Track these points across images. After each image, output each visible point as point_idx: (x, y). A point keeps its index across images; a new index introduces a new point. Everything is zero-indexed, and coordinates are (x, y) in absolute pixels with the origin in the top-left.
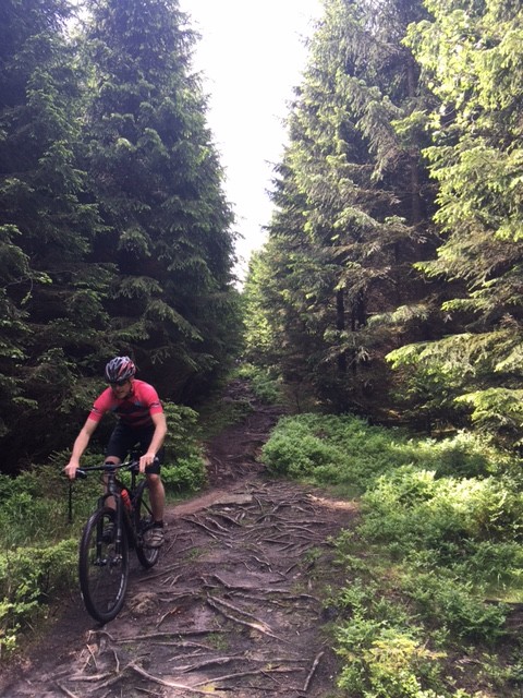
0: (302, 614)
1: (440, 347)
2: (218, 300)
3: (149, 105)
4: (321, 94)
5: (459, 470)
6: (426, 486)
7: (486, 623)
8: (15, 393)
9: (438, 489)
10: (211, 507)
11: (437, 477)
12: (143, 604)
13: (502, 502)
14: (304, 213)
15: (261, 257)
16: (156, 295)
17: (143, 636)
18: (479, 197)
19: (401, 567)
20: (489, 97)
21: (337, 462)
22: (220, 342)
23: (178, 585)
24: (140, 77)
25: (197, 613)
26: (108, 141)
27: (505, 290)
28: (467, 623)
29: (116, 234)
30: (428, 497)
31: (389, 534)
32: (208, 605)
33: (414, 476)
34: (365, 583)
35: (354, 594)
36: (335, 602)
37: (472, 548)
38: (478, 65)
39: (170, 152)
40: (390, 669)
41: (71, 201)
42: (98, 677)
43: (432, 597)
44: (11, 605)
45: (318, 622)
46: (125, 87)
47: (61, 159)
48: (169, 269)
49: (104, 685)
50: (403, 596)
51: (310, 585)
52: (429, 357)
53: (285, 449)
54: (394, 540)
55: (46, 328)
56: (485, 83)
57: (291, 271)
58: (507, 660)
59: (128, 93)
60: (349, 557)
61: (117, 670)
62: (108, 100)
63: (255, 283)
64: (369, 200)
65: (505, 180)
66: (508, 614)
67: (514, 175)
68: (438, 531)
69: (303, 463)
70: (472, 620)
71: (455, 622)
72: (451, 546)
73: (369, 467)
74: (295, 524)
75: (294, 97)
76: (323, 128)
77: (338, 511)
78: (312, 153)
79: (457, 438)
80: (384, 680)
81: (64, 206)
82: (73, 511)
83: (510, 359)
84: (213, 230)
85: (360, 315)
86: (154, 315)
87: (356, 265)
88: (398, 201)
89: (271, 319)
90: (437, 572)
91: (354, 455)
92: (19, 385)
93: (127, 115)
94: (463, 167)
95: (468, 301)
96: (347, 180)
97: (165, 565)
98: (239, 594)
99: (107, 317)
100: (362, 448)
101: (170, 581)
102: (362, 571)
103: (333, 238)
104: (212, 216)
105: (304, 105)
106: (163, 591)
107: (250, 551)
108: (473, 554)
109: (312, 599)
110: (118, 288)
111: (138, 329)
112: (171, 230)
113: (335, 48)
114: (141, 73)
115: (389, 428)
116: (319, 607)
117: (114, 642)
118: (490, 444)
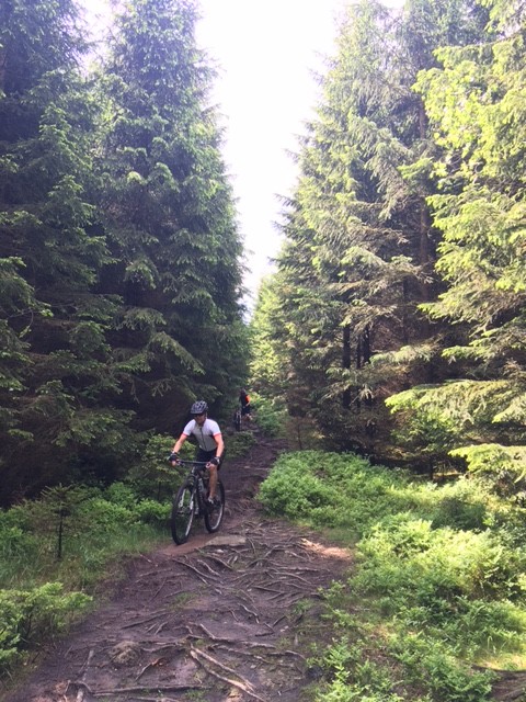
0: (286, 673)
1: (439, 394)
2: (222, 333)
3: (162, 140)
4: (333, 132)
5: (458, 520)
6: (422, 537)
7: (471, 691)
8: (12, 425)
9: (434, 540)
10: (204, 548)
11: (434, 527)
12: (124, 653)
13: (497, 558)
14: (313, 249)
15: (270, 288)
16: (159, 328)
17: (122, 689)
18: (479, 249)
19: (391, 624)
20: (492, 150)
21: (334, 504)
22: (223, 373)
23: (163, 633)
24: (155, 112)
25: (179, 666)
26: (121, 173)
27: (505, 340)
28: (452, 691)
29: (123, 265)
30: (424, 548)
31: (382, 588)
32: (191, 657)
33: (410, 525)
34: (352, 641)
35: (339, 654)
36: (320, 662)
37: (465, 606)
38: (481, 120)
39: (181, 187)
41: (79, 233)
43: (418, 661)
45: (302, 683)
46: (139, 121)
47: (71, 192)
48: (174, 301)
50: (388, 656)
51: (296, 641)
52: (428, 404)
53: (283, 488)
54: (386, 594)
55: (47, 358)
56: (489, 136)
57: (298, 304)
59: (142, 127)
60: (337, 612)
62: (122, 134)
63: (264, 312)
64: (377, 238)
65: (505, 234)
66: (495, 683)
67: (514, 229)
68: (431, 587)
69: (301, 503)
70: (457, 688)
71: (441, 689)
72: (443, 602)
73: (367, 511)
74: (287, 571)
75: (305, 133)
76: (334, 165)
77: (332, 558)
78: (323, 189)
79: (458, 483)
81: (70, 238)
82: (63, 547)
83: (509, 411)
84: (221, 263)
86: (157, 348)
87: (362, 302)
88: (405, 241)
89: (277, 349)
90: (427, 632)
91: (354, 497)
92: (16, 416)
93: (140, 149)
94: (464, 218)
95: (468, 348)
96: (355, 218)
97: (152, 610)
98: (223, 647)
99: (109, 349)
100: (361, 490)
101: (154, 629)
102: (351, 628)
103: (340, 275)
104: (219, 250)
105: (316, 142)
106: (147, 639)
107: (239, 598)
108: (466, 613)
109: (297, 656)
110: (122, 319)
111: (140, 361)
112: (178, 262)
113: (348, 89)
114: (155, 108)
115: (391, 468)
116: (303, 666)
117: (92, 694)
118: (492, 492)
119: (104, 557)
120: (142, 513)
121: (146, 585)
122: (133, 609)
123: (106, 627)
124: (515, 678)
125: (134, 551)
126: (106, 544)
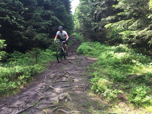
0: (85, 78)
1: (117, 24)
5: (119, 51)
6: (112, 54)
7: (122, 78)
8: (23, 36)
9: (114, 55)
11: (114, 53)
12: (52, 76)
13: (128, 57)
15: (78, 7)
17: (52, 82)
19: (105, 69)
21: (93, 51)
22: (68, 27)
25: (63, 78)
27: (132, 10)
28: (118, 78)
30: (112, 57)
31: (103, 64)
32: (66, 77)
35: (95, 73)
36: (91, 75)
37: (121, 66)
40: (101, 85)
42: (43, 89)
43: (111, 74)
44: (25, 76)
45: (88, 79)
48: (56, 8)
49: (45, 90)
50: (105, 74)
51: (86, 73)
52: (114, 26)
53: (82, 49)
58: (125, 84)
60: (95, 67)
61: (47, 87)
63: (77, 14)
66: (127, 77)
68: (114, 62)
69: (86, 51)
71: (116, 78)
72: (116, 65)
73: (100, 52)
74: (84, 63)
79: (120, 45)
80: (100, 88)
83: (132, 25)
85: (99, 20)
86: (53, 19)
87: (99, 7)
89: (80, 22)
90: (113, 70)
91: (97, 50)
92: (24, 34)
95: (123, 13)
97: (57, 70)
98: (72, 75)
99: (42, 19)
100: (99, 48)
101: (58, 73)
102: (97, 70)
103: (94, 1)
106: (56, 74)
107: (74, 67)
110: (44, 13)
111: (49, 22)
116: (88, 76)
117: (46, 83)
118: (127, 47)
119: (46, 62)
120: (53, 54)
121: (55, 66)
122: (53, 70)
123: (48, 73)
124: (131, 76)
125: (52, 61)
126: (46, 60)
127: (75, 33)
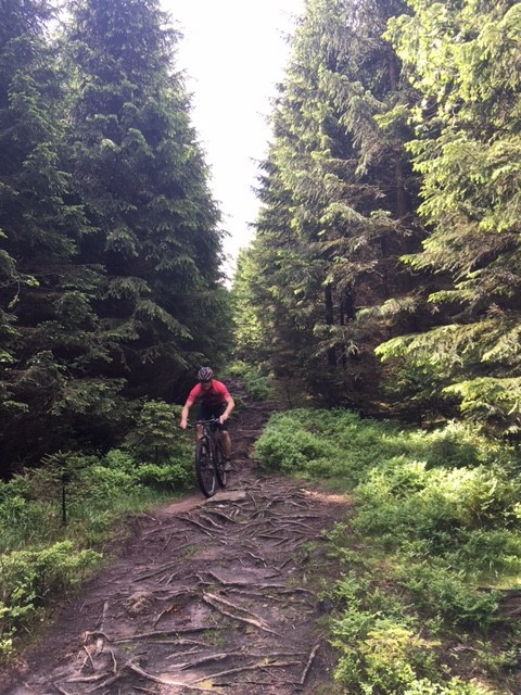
0: (298, 608)
1: (427, 338)
2: (206, 298)
3: (132, 105)
4: (304, 90)
5: (450, 460)
6: (417, 477)
7: (479, 610)
8: (6, 397)
9: (429, 480)
10: (206, 505)
11: (428, 468)
12: (139, 603)
13: (493, 490)
14: (291, 210)
15: (249, 254)
16: (144, 295)
17: (140, 635)
18: (461, 189)
19: (395, 558)
20: (469, 89)
21: (329, 456)
22: (210, 340)
23: (174, 583)
24: (123, 78)
25: (193, 610)
26: (92, 142)
27: (490, 281)
28: (461, 611)
29: (102, 236)
30: (420, 488)
31: (383, 526)
32: (204, 602)
33: (405, 467)
34: (360, 575)
35: (349, 586)
36: (330, 595)
37: (464, 536)
38: (457, 59)
39: (155, 152)
40: (385, 659)
41: (56, 203)
42: (96, 677)
43: (425, 586)
44: (6, 609)
45: (314, 616)
46: (108, 87)
47: (45, 161)
48: (157, 269)
49: (102, 685)
50: (397, 586)
51: (305, 579)
52: (417, 349)
53: (278, 444)
54: (388, 531)
55: (35, 331)
56: (466, 77)
57: (279, 267)
58: (500, 647)
59: (111, 94)
60: (342, 549)
61: (115, 670)
62: (91, 101)
63: (245, 280)
64: (354, 194)
65: (487, 172)
66: (501, 601)
67: (496, 166)
68: (430, 521)
69: (295, 458)
70: (465, 608)
71: (449, 610)
72: (443, 535)
73: (361, 460)
74: (289, 519)
75: (277, 94)
76: (307, 124)
77: (331, 504)
78: (297, 149)
79: (448, 428)
80: (380, 671)
81: (49, 208)
82: (67, 513)
83: (497, 349)
84: (200, 228)
85: (349, 309)
86: (143, 315)
87: (343, 259)
88: (383, 195)
89: (260, 316)
90: (430, 562)
91: (346, 448)
92: (9, 388)
93: (111, 116)
94: (445, 160)
95: (453, 292)
96: (332, 175)
97: (160, 563)
98: (234, 590)
99: (96, 318)
100: (353, 441)
101: (166, 580)
102: (356, 563)
103: (320, 234)
104: (198, 215)
105: (287, 102)
106: (159, 589)
107: (245, 547)
108: (466, 543)
109: (308, 592)
110: (106, 289)
111: (127, 330)
112: (158, 230)
113: (316, 44)
114: (123, 74)
115: (380, 420)
116: (314, 600)
117: (111, 643)
118: (480, 434)
119: (109, 518)
120: (141, 477)
121: (152, 541)
122: (142, 564)
123: (118, 582)
125: (137, 511)
126: (109, 507)
127: (238, 364)
